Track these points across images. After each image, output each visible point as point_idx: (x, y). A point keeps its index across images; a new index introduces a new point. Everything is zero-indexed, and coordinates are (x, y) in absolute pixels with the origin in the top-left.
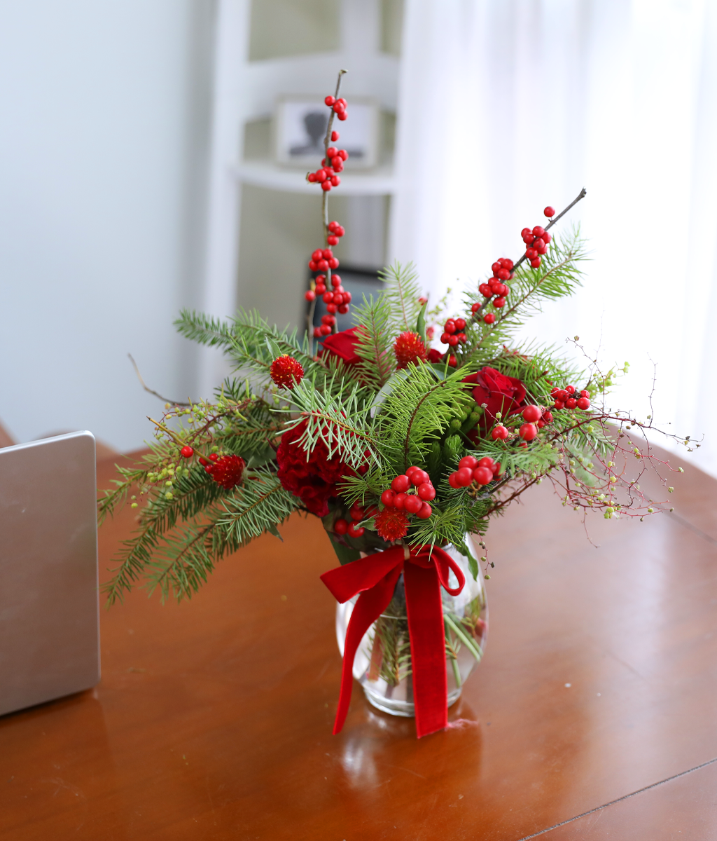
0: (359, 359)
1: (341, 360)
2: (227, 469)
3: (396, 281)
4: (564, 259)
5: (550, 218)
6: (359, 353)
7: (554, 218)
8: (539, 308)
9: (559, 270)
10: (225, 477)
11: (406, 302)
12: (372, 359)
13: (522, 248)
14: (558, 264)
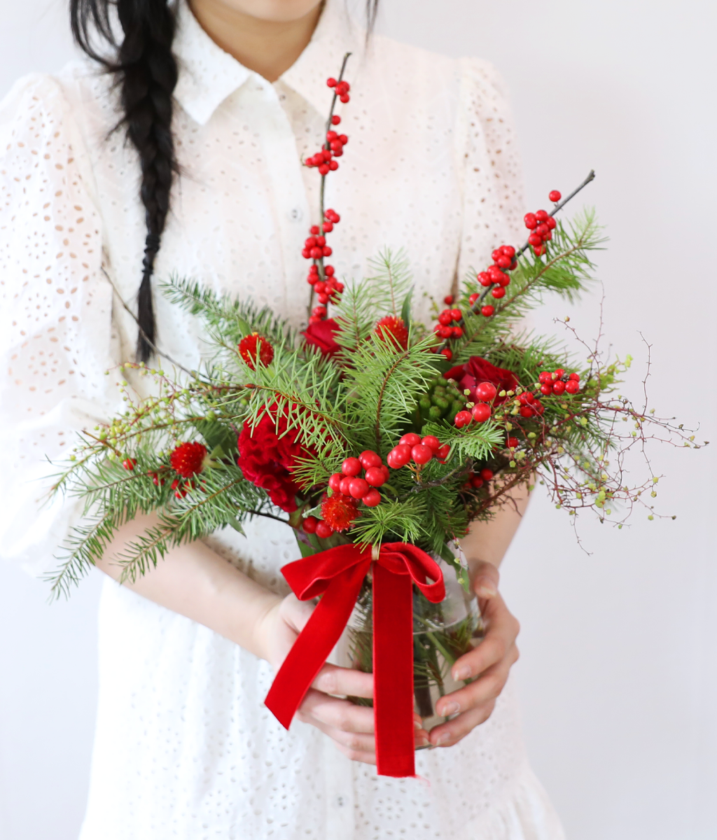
0: (338, 347)
1: (319, 349)
2: (185, 455)
3: (386, 268)
4: (571, 247)
5: (556, 203)
6: (337, 340)
7: (560, 202)
8: (539, 299)
9: (566, 260)
10: (183, 464)
11: (395, 291)
12: (352, 348)
13: (525, 234)
14: (565, 253)
